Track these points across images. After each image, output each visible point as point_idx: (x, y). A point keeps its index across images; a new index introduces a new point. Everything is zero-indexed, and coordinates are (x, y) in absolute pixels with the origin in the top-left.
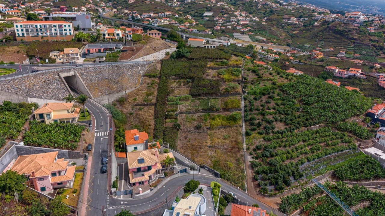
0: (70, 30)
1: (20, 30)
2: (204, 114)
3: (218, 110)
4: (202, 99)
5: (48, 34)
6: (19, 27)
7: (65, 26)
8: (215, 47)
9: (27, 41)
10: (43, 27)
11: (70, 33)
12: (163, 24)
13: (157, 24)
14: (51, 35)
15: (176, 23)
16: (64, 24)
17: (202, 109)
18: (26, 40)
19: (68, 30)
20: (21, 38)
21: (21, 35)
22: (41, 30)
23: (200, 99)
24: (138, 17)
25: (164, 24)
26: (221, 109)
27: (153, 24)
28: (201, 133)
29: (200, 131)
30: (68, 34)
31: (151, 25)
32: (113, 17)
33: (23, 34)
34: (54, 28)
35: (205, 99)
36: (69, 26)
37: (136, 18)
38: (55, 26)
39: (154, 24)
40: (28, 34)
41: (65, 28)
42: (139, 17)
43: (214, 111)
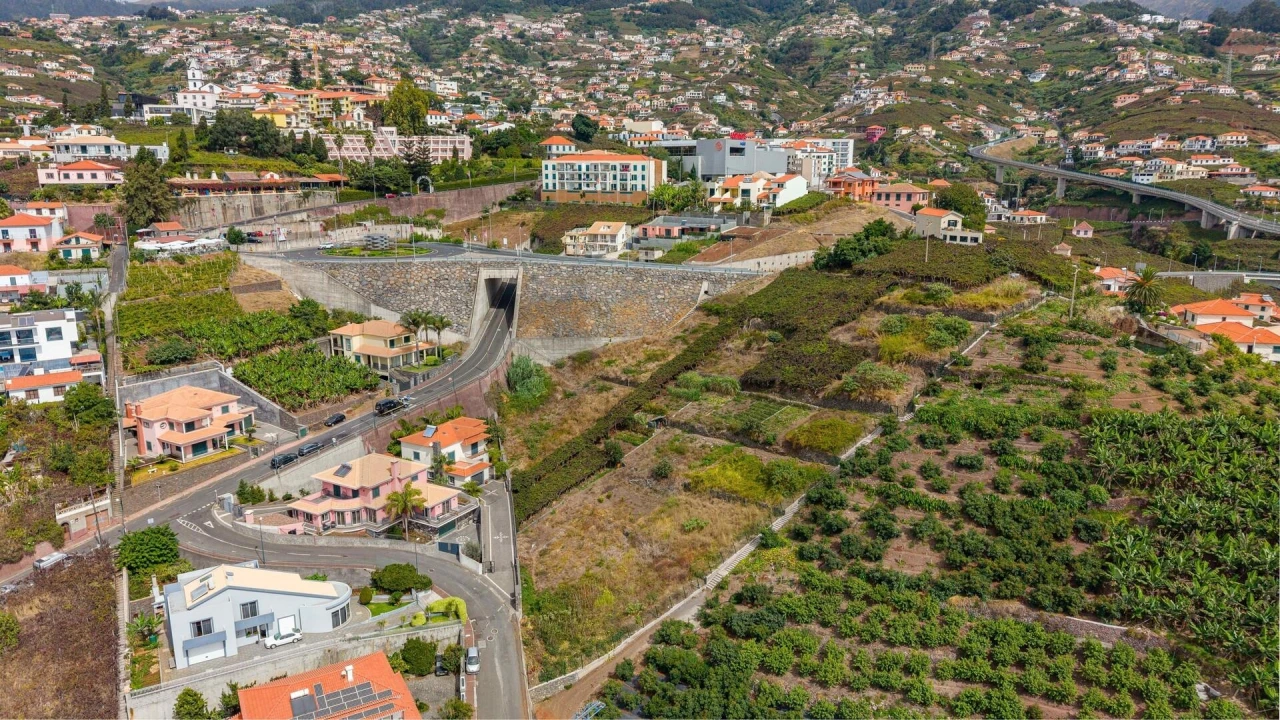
0: (643, 178)
1: (550, 176)
2: (726, 443)
3: (770, 444)
4: (766, 398)
5: (599, 188)
6: (550, 168)
7: (635, 168)
8: (975, 240)
9: (558, 201)
10: (592, 171)
11: (643, 186)
12: (1176, 178)
13: (1154, 179)
14: (604, 191)
15: (1243, 175)
16: (632, 163)
17: (730, 429)
18: (557, 199)
19: (639, 178)
20: (548, 194)
21: (551, 187)
22: (588, 176)
23: (759, 398)
24: (1096, 153)
25: (1184, 177)
26: (781, 444)
27: (1134, 178)
28: (656, 491)
29: (658, 488)
30: (639, 189)
31: (1129, 180)
32: (1021, 154)
33: (554, 185)
34: (613, 172)
35: (774, 401)
36: (643, 168)
37: (1087, 159)
38: (614, 168)
39: (1139, 179)
40: (562, 185)
41: (634, 173)
42: (1101, 154)
43: (755, 444)
